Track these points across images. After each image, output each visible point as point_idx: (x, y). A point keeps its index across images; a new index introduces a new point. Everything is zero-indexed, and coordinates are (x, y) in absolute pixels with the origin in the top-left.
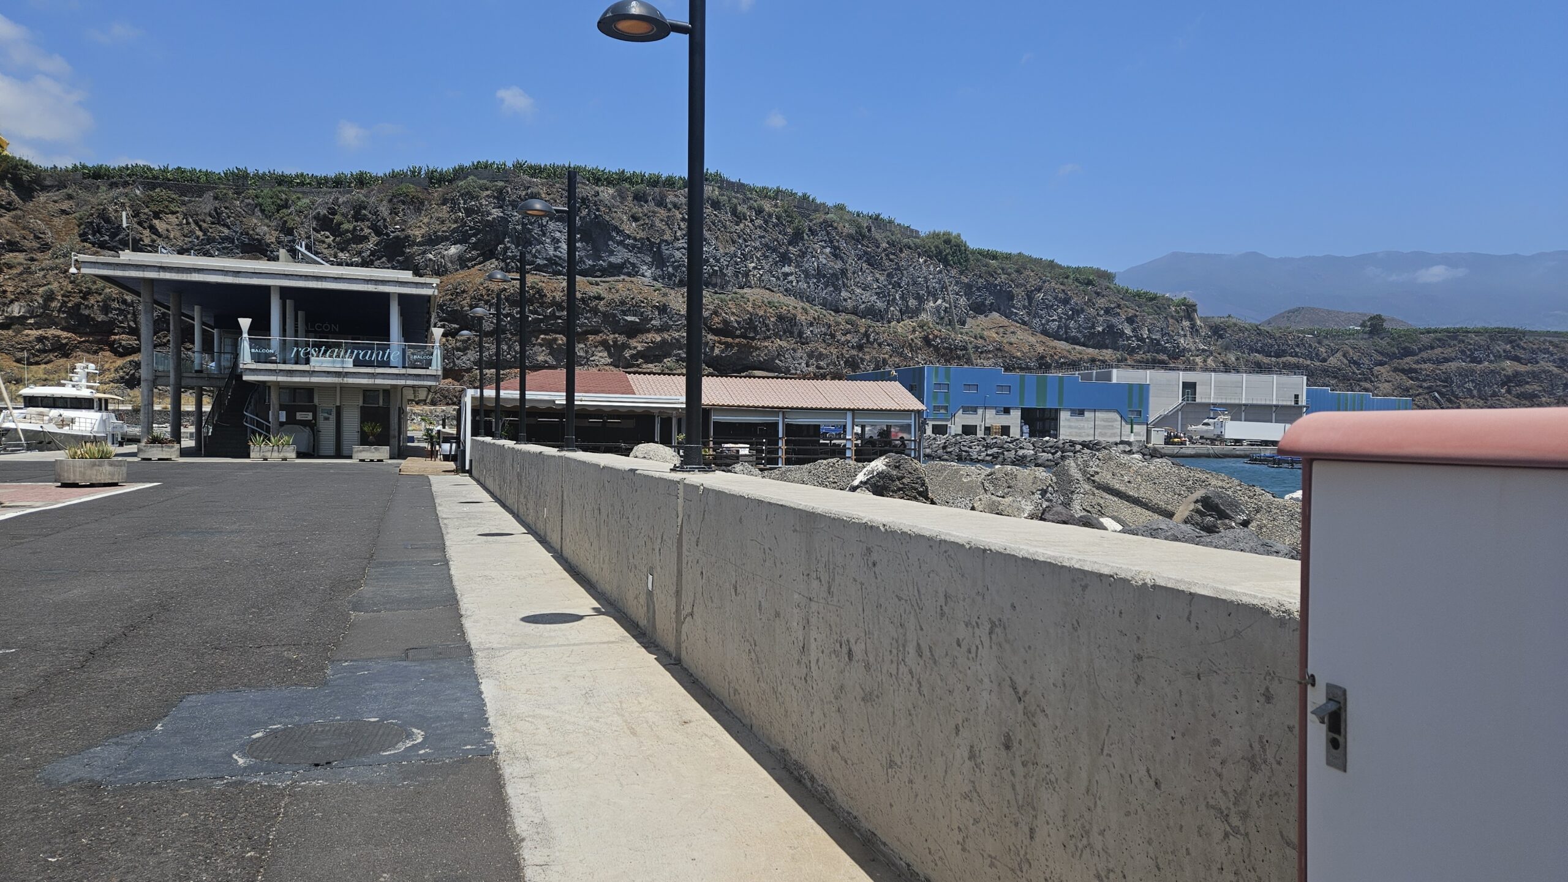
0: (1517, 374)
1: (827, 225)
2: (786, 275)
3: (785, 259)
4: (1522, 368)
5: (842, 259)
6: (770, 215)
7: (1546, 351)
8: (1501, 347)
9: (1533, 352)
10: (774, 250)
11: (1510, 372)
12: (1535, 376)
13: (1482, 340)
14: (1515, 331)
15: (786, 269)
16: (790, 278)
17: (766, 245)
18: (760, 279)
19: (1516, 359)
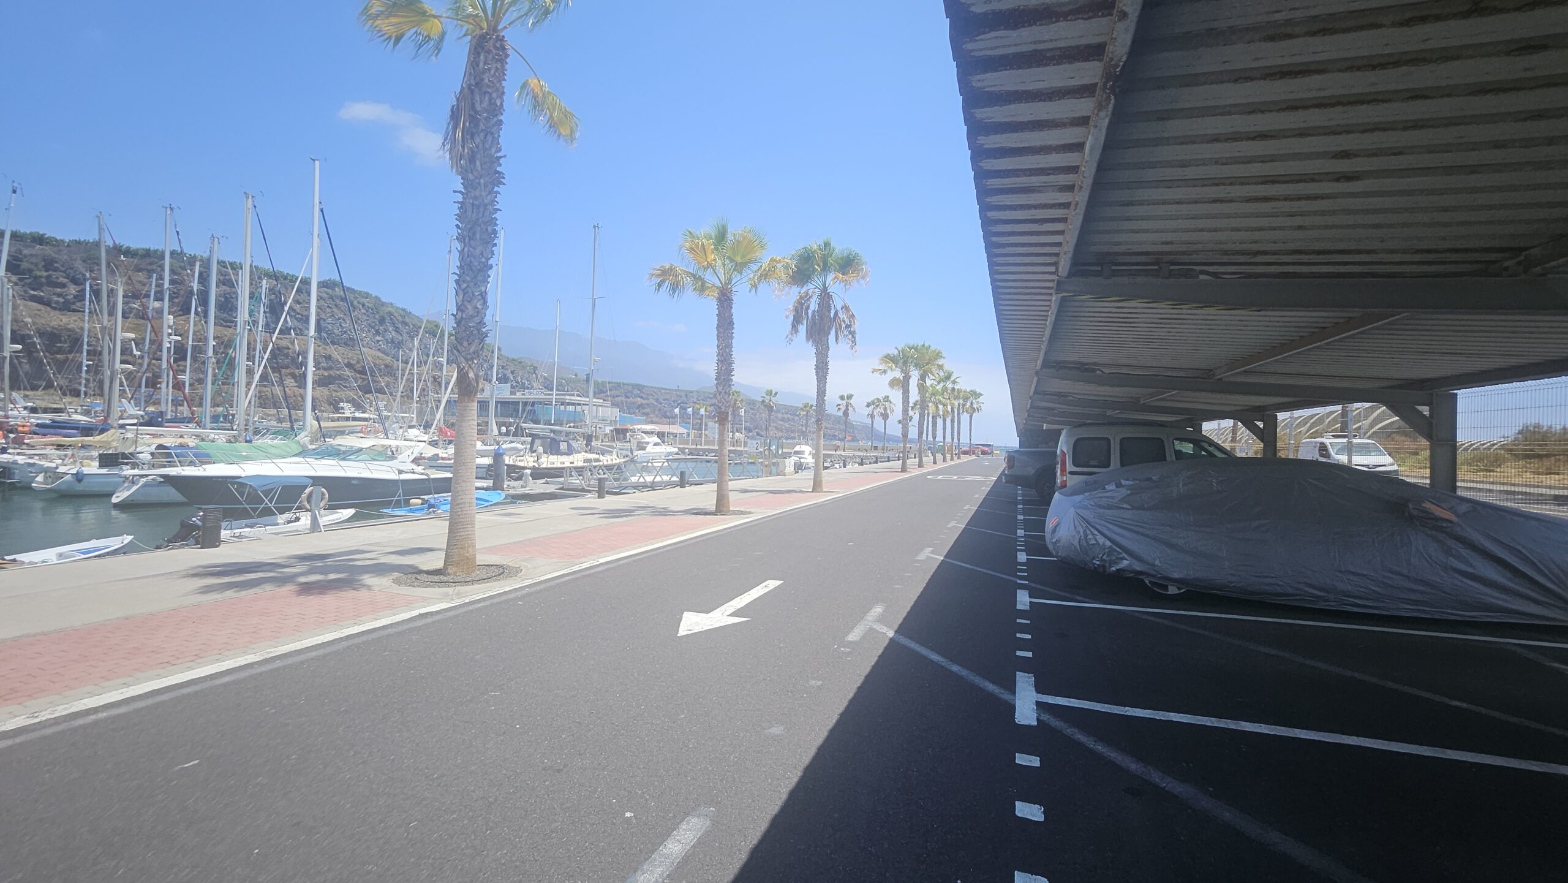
0: (642, 404)
1: (390, 314)
2: (378, 341)
3: (378, 333)
4: (644, 402)
5: (400, 334)
6: (369, 308)
7: (652, 395)
8: (636, 392)
9: (648, 395)
10: (373, 327)
11: (639, 403)
12: (648, 405)
13: (630, 388)
14: (641, 385)
15: (378, 338)
16: (380, 343)
17: (369, 325)
18: (368, 343)
19: (642, 397)
